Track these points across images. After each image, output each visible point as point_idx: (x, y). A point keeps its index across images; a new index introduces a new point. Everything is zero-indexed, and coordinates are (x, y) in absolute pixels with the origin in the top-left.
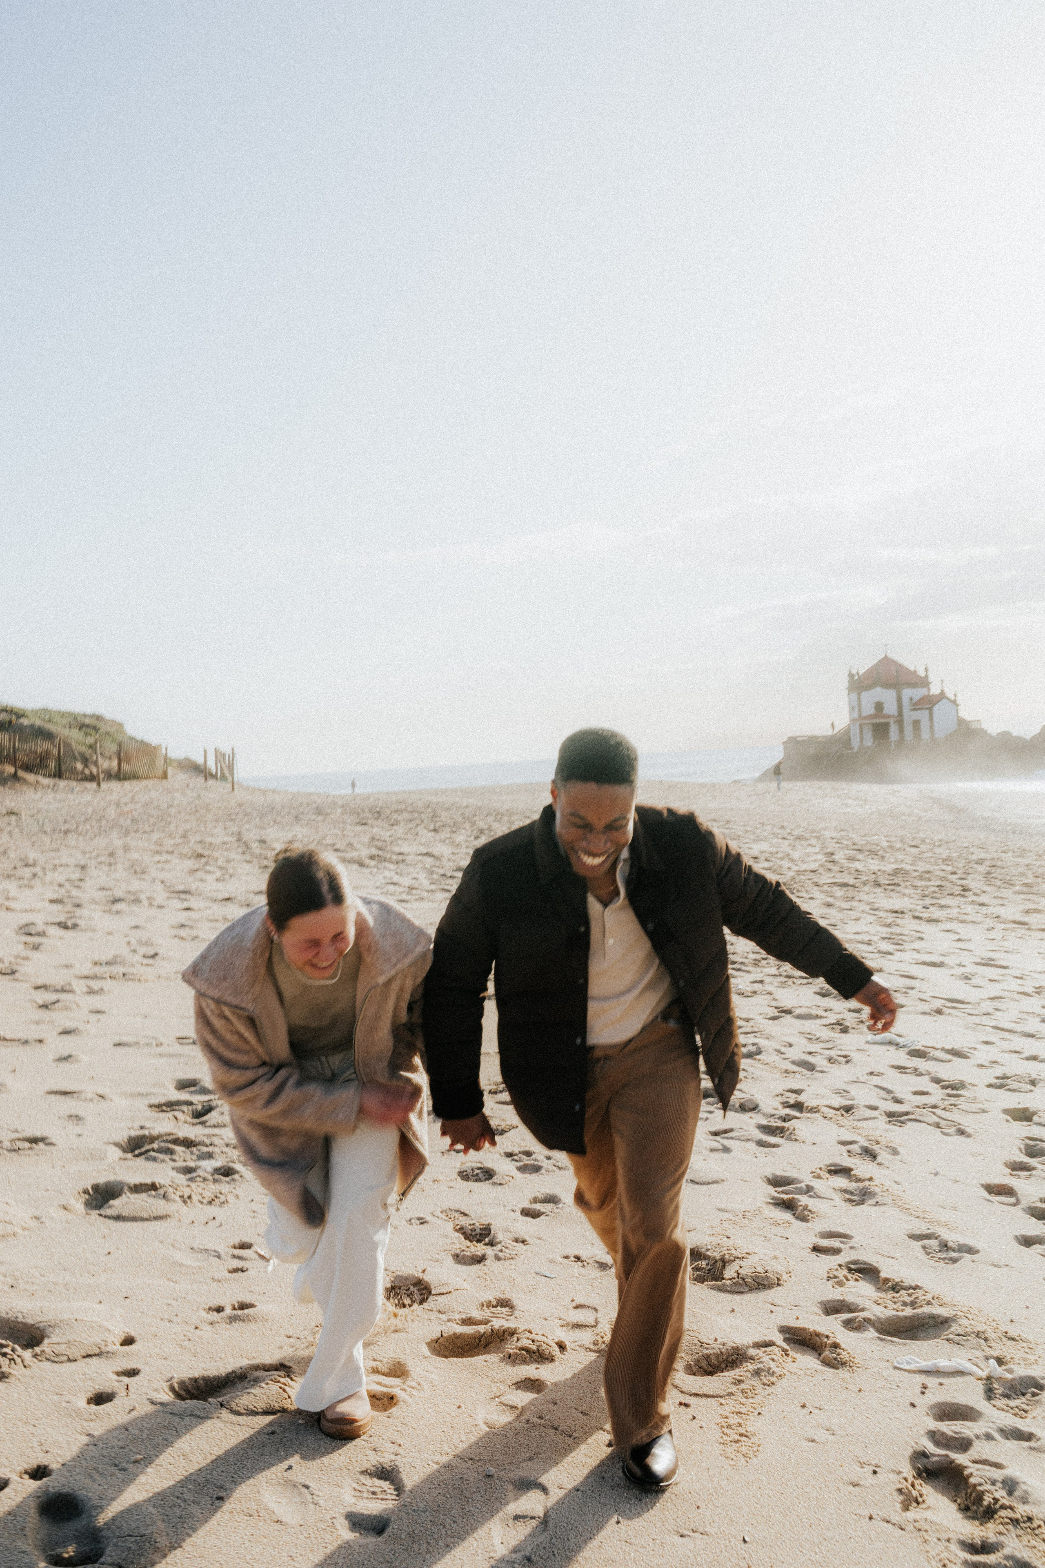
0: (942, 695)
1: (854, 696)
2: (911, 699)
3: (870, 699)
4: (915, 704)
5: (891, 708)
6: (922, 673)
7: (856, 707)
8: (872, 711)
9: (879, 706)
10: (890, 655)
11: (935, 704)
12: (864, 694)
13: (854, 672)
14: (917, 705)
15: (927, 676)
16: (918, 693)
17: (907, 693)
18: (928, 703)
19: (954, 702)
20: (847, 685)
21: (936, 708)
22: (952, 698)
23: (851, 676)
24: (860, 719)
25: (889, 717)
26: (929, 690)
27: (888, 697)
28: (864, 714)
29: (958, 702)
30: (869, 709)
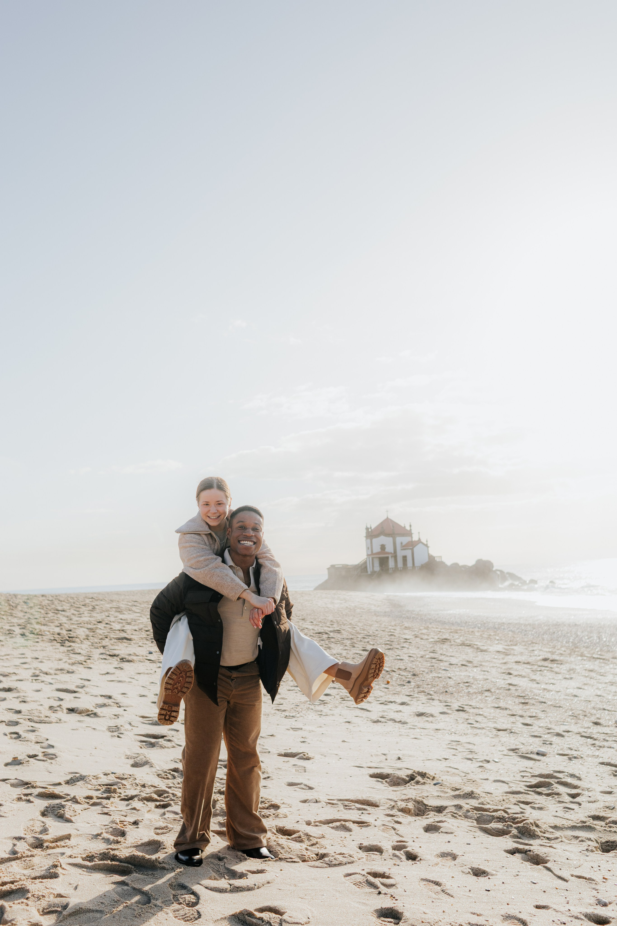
0: (419, 541)
1: (369, 540)
2: (402, 543)
3: (378, 542)
4: (403, 546)
5: (389, 549)
6: (408, 528)
7: (370, 547)
8: (379, 550)
9: (383, 547)
10: (389, 517)
11: (415, 547)
12: (374, 540)
13: (369, 526)
14: (404, 547)
15: (411, 530)
16: (405, 540)
17: (399, 540)
18: (411, 545)
19: (426, 546)
20: (365, 535)
21: (416, 549)
22: (425, 543)
23: (367, 529)
24: (372, 555)
25: (388, 553)
26: (412, 538)
27: (388, 541)
28: (374, 552)
29: (429, 545)
30: (377, 549)
